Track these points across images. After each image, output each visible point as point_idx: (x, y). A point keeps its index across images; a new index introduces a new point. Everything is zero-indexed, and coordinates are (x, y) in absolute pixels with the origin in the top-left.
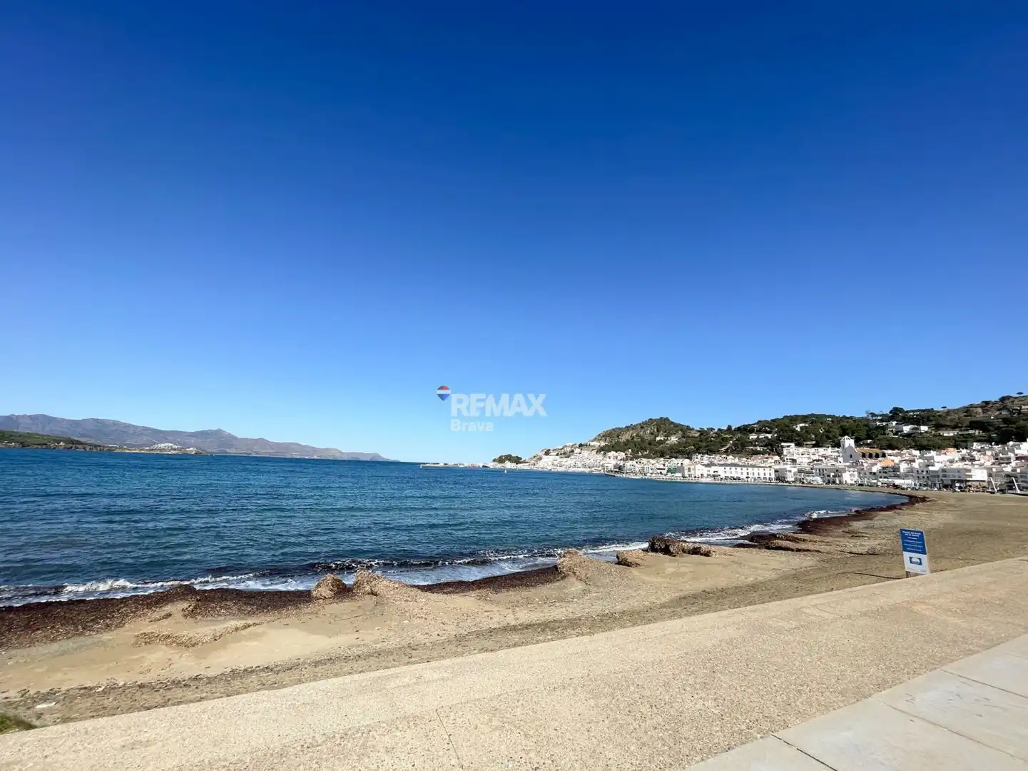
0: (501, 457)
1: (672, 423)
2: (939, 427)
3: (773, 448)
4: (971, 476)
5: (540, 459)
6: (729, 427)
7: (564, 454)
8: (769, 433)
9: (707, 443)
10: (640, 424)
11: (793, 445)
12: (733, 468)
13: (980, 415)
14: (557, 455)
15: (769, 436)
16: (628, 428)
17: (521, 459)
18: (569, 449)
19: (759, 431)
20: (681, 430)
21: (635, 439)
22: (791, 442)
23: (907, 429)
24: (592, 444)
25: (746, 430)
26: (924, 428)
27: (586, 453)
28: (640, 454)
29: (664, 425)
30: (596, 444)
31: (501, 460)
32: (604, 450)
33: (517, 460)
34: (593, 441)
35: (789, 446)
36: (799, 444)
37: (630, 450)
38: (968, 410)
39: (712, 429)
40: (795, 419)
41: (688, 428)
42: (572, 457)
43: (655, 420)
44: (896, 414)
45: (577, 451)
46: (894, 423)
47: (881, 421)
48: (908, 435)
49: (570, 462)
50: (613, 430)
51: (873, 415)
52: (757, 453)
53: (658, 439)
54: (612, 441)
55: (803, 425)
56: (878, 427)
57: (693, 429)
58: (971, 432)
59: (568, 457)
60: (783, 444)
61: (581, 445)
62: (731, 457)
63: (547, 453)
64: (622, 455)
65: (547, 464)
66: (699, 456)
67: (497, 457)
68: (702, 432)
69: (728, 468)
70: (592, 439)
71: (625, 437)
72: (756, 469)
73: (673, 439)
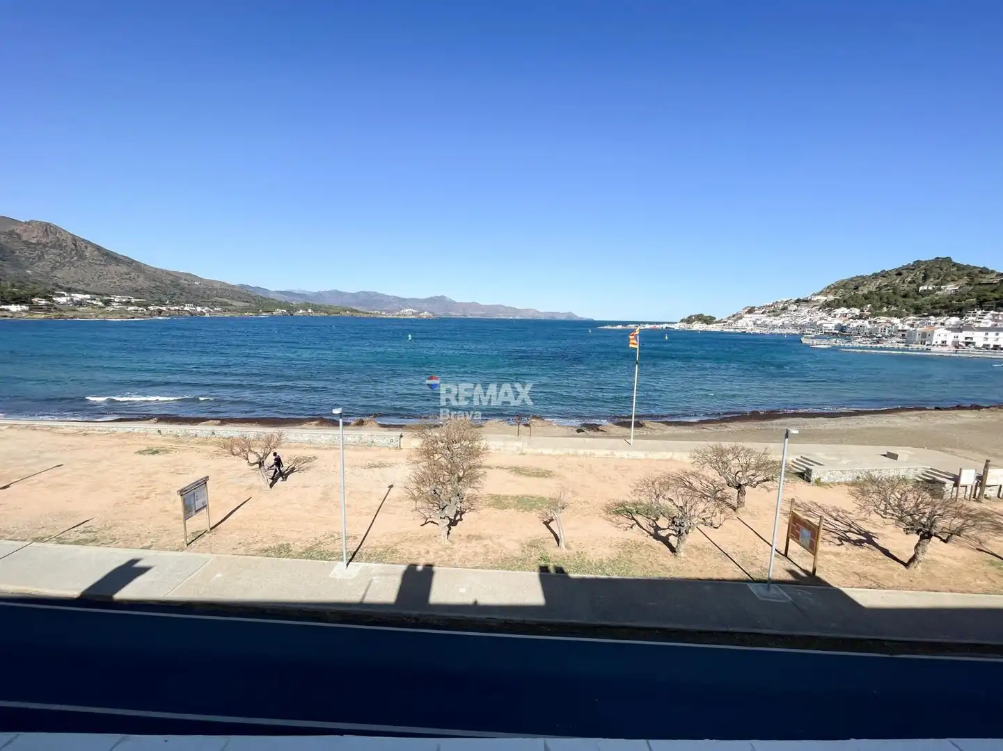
0: (690, 317)
1: (955, 265)
5: (741, 318)
7: (773, 311)
10: (897, 270)
14: (763, 313)
16: (875, 276)
17: (715, 318)
18: (781, 306)
20: (968, 275)
21: (883, 291)
24: (815, 299)
27: (805, 310)
28: (885, 309)
29: (941, 269)
30: (822, 298)
31: (689, 320)
32: (829, 307)
33: (709, 320)
34: (819, 294)
37: (869, 306)
41: (984, 270)
42: (784, 315)
43: (926, 262)
45: (792, 307)
49: (778, 321)
50: (852, 279)
53: (921, 288)
54: (846, 294)
57: (993, 272)
59: (777, 315)
61: (798, 301)
63: (751, 311)
64: (857, 311)
65: (747, 324)
66: (979, 312)
67: (686, 317)
70: (818, 291)
71: (864, 290)
73: (950, 288)
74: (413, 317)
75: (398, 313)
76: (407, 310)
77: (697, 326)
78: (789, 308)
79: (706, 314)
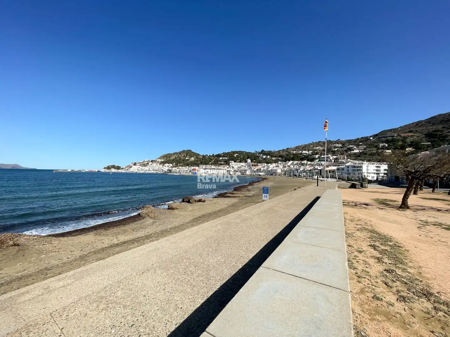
0: (109, 166)
1: (192, 152)
2: (272, 156)
3: (227, 163)
4: (277, 171)
5: (131, 167)
6: (213, 155)
7: (144, 165)
8: (226, 157)
9: (204, 161)
10: (179, 152)
11: (233, 161)
12: (213, 170)
13: (281, 153)
14: (140, 165)
15: (226, 158)
16: (174, 154)
17: (120, 167)
18: (146, 163)
19: (223, 156)
20: (196, 155)
21: (177, 159)
22: (233, 160)
23: (264, 157)
24: (158, 160)
25: (219, 156)
26: (269, 157)
27: (154, 164)
28: (179, 165)
29: (189, 153)
30: (160, 160)
31: (108, 168)
32: (163, 163)
33: (118, 168)
34: (158, 159)
35: (232, 162)
36: (235, 162)
37: (175, 163)
38: (279, 151)
39: (207, 155)
40: (234, 152)
41: (198, 154)
42: (148, 166)
43: (186, 151)
44: (263, 152)
45: (150, 163)
46: (262, 155)
47: (258, 154)
48: (265, 159)
49: (146, 168)
50: (168, 154)
51: (257, 152)
52: (222, 164)
53: (187, 158)
54: (167, 159)
55: (237, 155)
56: (257, 156)
57: (200, 155)
58: (279, 158)
59: (146, 166)
60: (230, 161)
61: (152, 161)
62: (213, 166)
63: (135, 164)
64: (171, 165)
65: (134, 169)
66: (202, 166)
67: (106, 166)
68: (203, 156)
69: (211, 170)
70: (158, 158)
71: (172, 158)
72: (221, 170)
73: (193, 159)
77: (113, 170)
78: (149, 164)
79: (116, 165)
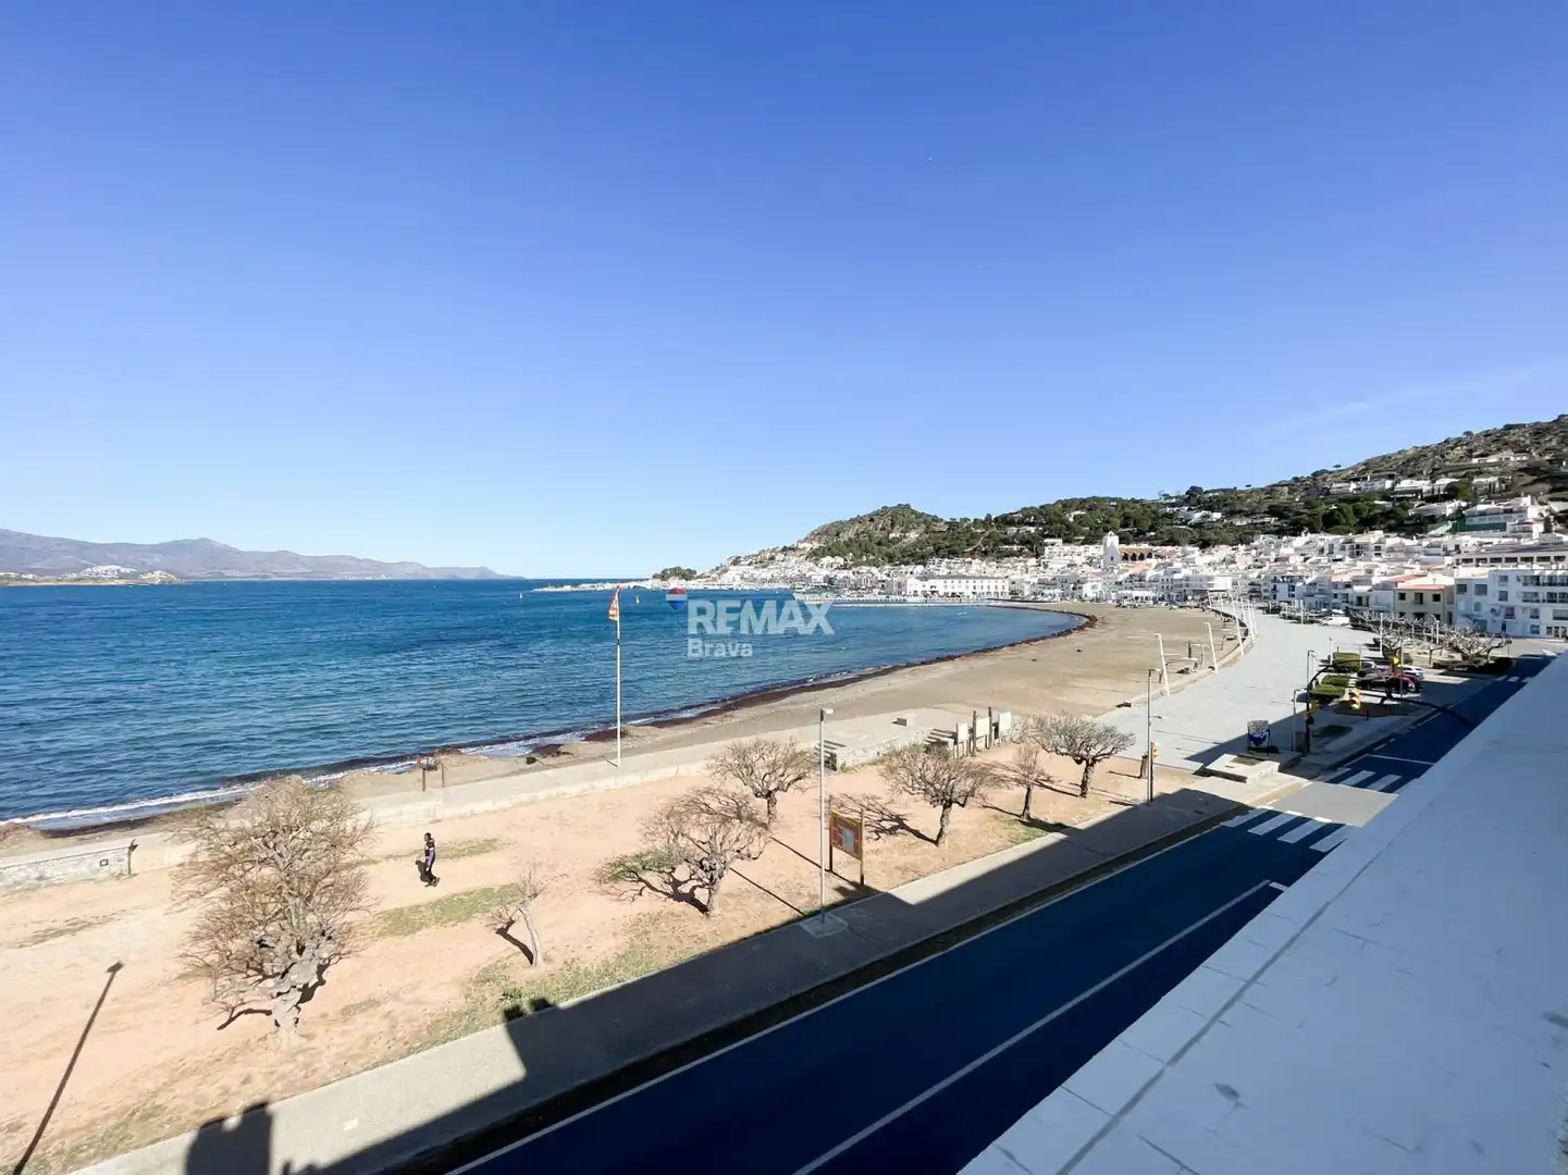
0: (664, 572)
1: (913, 512)
2: (1231, 514)
3: (1033, 547)
5: (725, 571)
6: (989, 517)
7: (761, 562)
8: (1031, 524)
9: (953, 541)
10: (869, 515)
11: (1059, 541)
13: (1283, 497)
14: (749, 564)
15: (1032, 529)
16: (853, 521)
17: (695, 572)
18: (768, 555)
19: (1022, 522)
20: (925, 522)
21: (861, 538)
22: (1059, 537)
23: (1197, 516)
24: (801, 546)
25: (1006, 521)
26: (1217, 516)
27: (793, 559)
28: (864, 559)
29: (900, 516)
30: (808, 546)
31: (664, 576)
32: (815, 555)
33: (688, 575)
34: (804, 541)
35: (1053, 545)
36: (1067, 541)
37: (851, 554)
38: (1271, 490)
39: (966, 520)
40: (1067, 505)
41: (935, 519)
42: (772, 567)
43: (891, 508)
44: (1194, 498)
45: (780, 557)
46: (1186, 508)
47: (1173, 505)
48: (1198, 526)
49: (765, 574)
50: (832, 525)
51: (1167, 496)
52: (1011, 554)
53: (891, 536)
54: (833, 542)
55: (1078, 513)
56: (1166, 515)
57: (942, 520)
58: (1267, 520)
59: (765, 567)
60: (1046, 541)
61: (785, 549)
62: (977, 561)
63: (736, 562)
64: (840, 560)
65: (733, 579)
66: (937, 560)
67: (659, 572)
68: (952, 525)
70: (802, 538)
71: (844, 537)
73: (913, 536)
74: (122, 582)
75: (75, 575)
76: (101, 569)
77: (674, 583)
78: (777, 558)
79: (684, 567)
